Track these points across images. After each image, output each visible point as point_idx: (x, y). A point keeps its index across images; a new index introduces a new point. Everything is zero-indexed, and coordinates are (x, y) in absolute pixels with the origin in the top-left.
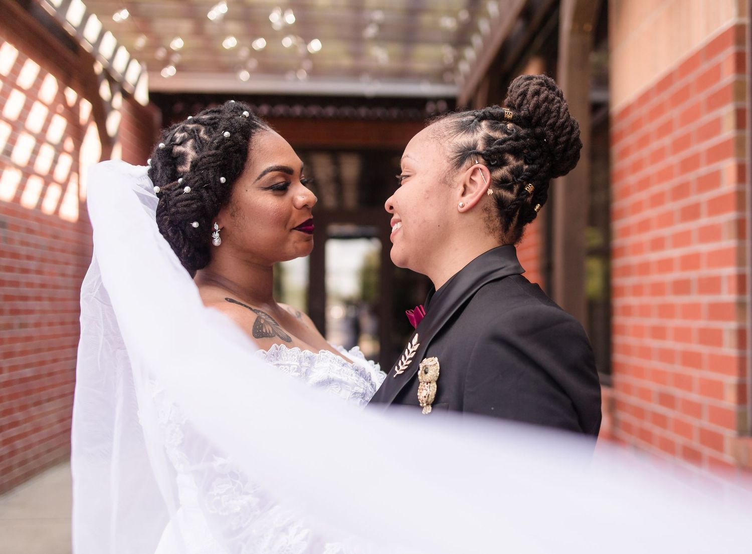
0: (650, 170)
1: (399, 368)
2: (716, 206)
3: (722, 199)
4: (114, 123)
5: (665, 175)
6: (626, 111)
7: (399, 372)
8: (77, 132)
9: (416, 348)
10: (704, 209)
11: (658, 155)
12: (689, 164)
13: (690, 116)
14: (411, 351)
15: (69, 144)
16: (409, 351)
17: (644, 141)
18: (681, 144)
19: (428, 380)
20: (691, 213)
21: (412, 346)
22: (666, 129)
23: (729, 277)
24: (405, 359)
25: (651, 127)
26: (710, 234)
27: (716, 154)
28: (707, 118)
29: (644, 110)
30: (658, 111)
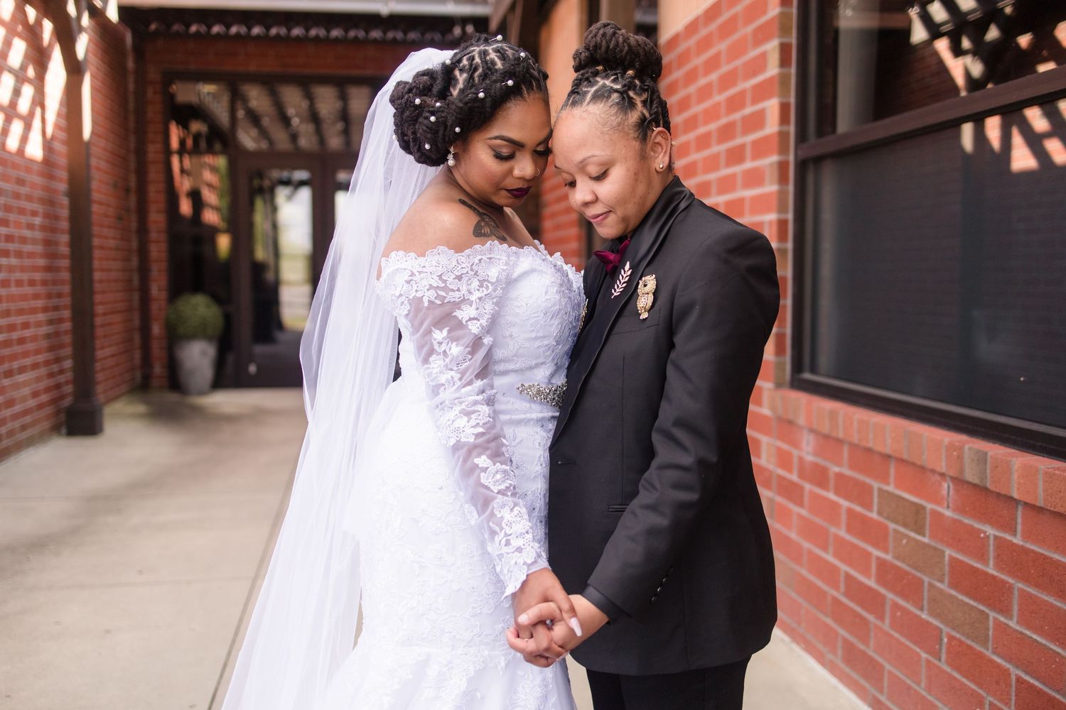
0: (697, 109)
1: (615, 291)
2: (760, 149)
3: (766, 139)
4: (83, 45)
5: (711, 115)
6: (675, 40)
7: (615, 294)
8: (39, 58)
9: (629, 273)
10: (748, 151)
11: (705, 93)
12: (735, 103)
13: (737, 50)
14: (625, 276)
15: (31, 72)
16: (623, 276)
17: (691, 77)
18: (728, 81)
19: (646, 292)
20: (736, 156)
21: (625, 271)
22: (712, 64)
23: (770, 223)
24: (620, 283)
25: (698, 61)
26: (754, 178)
27: (761, 93)
28: (753, 53)
29: (692, 42)
30: (706, 43)
